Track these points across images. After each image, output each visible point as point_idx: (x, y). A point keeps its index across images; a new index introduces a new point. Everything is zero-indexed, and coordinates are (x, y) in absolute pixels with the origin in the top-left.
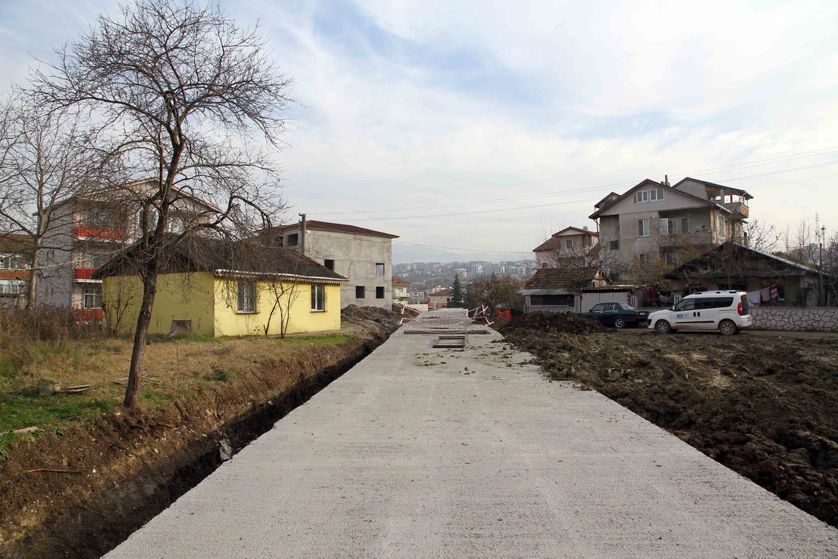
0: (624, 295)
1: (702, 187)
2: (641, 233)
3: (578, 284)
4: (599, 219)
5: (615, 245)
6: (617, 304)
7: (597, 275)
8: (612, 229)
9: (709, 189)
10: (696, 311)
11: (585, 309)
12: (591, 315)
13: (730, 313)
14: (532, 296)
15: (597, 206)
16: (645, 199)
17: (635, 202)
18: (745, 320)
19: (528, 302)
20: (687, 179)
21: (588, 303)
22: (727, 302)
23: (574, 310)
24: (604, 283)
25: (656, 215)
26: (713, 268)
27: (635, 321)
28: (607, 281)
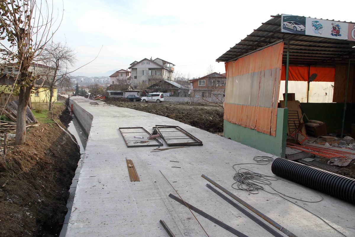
0: (136, 93)
1: (162, 61)
2: (143, 74)
3: (124, 89)
4: (131, 69)
5: (136, 77)
6: (134, 95)
7: (130, 87)
8: (135, 72)
9: (163, 62)
10: (152, 97)
11: (126, 97)
12: (127, 98)
13: (159, 98)
14: (111, 93)
15: (131, 65)
16: (145, 64)
17: (142, 64)
18: (162, 99)
19: (110, 94)
20: (158, 58)
21: (127, 95)
22: (158, 95)
23: (123, 97)
24: (132, 89)
25: (147, 69)
26: (159, 86)
27: (138, 100)
28: (133, 89)
